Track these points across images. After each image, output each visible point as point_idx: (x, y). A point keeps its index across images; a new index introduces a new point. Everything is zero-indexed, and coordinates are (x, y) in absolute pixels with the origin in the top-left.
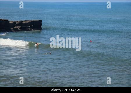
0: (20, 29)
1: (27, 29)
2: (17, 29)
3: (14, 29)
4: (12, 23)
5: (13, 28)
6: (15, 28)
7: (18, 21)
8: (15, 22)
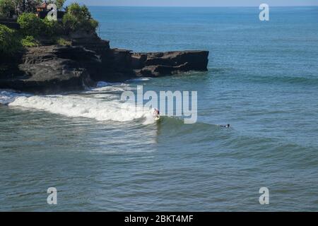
0: (156, 73)
1: (172, 72)
2: (150, 71)
3: (141, 71)
4: (139, 57)
5: (139, 71)
6: (143, 69)
7: (151, 54)
8: (144, 56)
